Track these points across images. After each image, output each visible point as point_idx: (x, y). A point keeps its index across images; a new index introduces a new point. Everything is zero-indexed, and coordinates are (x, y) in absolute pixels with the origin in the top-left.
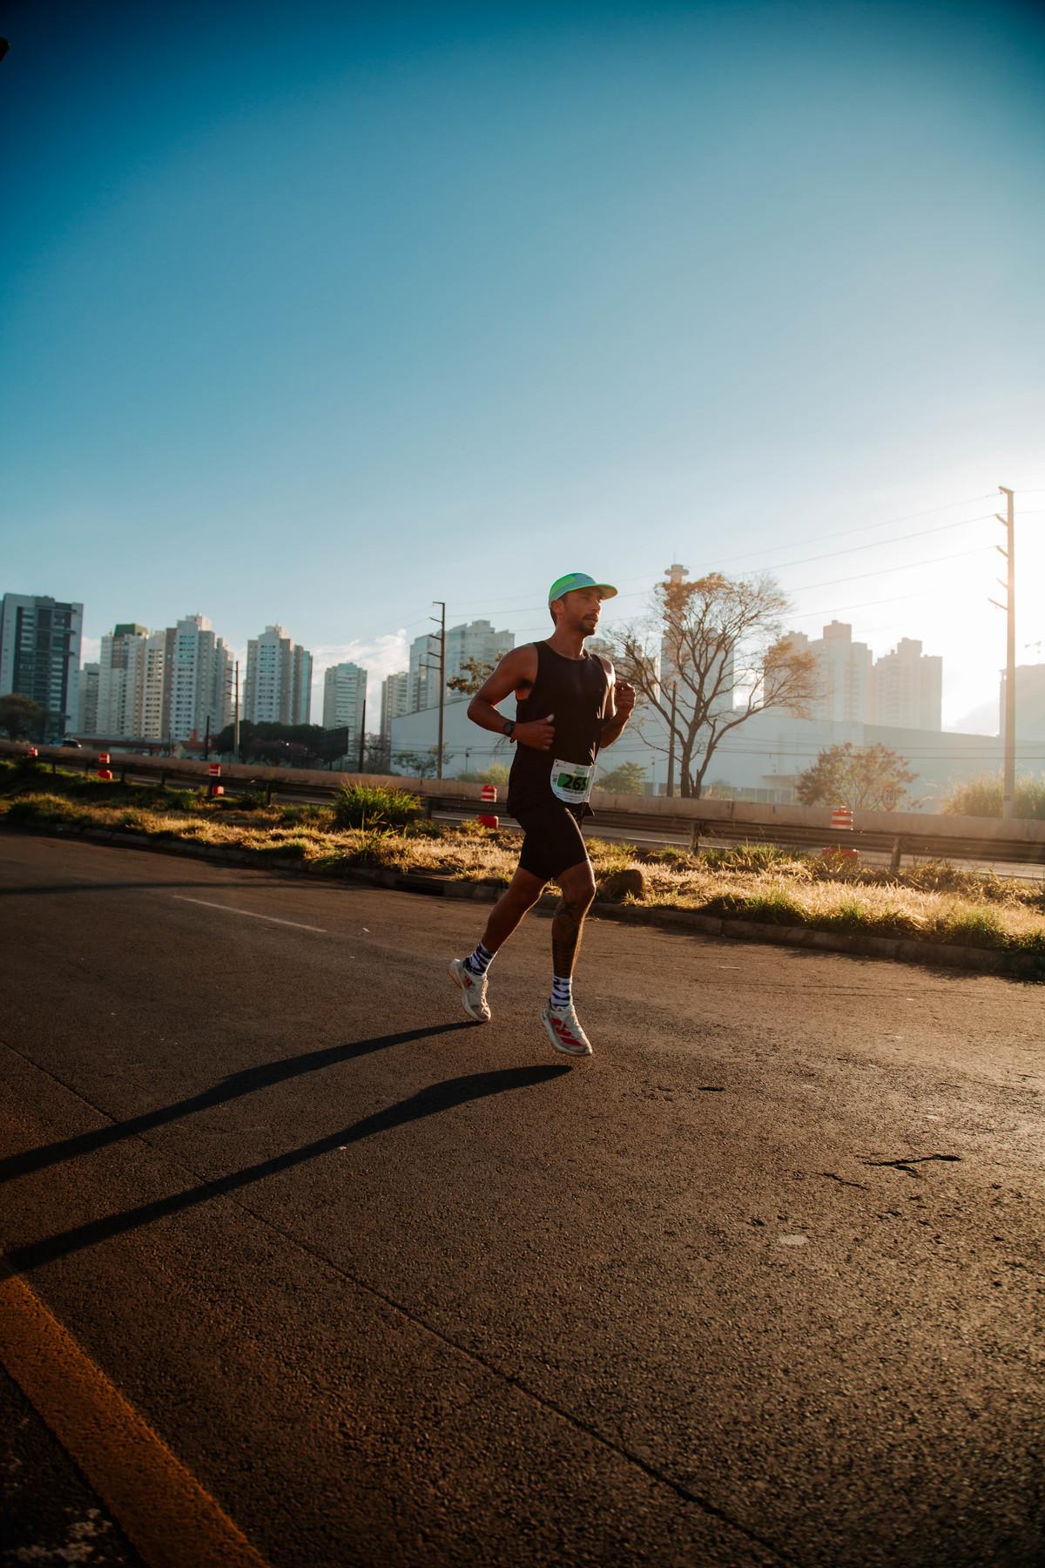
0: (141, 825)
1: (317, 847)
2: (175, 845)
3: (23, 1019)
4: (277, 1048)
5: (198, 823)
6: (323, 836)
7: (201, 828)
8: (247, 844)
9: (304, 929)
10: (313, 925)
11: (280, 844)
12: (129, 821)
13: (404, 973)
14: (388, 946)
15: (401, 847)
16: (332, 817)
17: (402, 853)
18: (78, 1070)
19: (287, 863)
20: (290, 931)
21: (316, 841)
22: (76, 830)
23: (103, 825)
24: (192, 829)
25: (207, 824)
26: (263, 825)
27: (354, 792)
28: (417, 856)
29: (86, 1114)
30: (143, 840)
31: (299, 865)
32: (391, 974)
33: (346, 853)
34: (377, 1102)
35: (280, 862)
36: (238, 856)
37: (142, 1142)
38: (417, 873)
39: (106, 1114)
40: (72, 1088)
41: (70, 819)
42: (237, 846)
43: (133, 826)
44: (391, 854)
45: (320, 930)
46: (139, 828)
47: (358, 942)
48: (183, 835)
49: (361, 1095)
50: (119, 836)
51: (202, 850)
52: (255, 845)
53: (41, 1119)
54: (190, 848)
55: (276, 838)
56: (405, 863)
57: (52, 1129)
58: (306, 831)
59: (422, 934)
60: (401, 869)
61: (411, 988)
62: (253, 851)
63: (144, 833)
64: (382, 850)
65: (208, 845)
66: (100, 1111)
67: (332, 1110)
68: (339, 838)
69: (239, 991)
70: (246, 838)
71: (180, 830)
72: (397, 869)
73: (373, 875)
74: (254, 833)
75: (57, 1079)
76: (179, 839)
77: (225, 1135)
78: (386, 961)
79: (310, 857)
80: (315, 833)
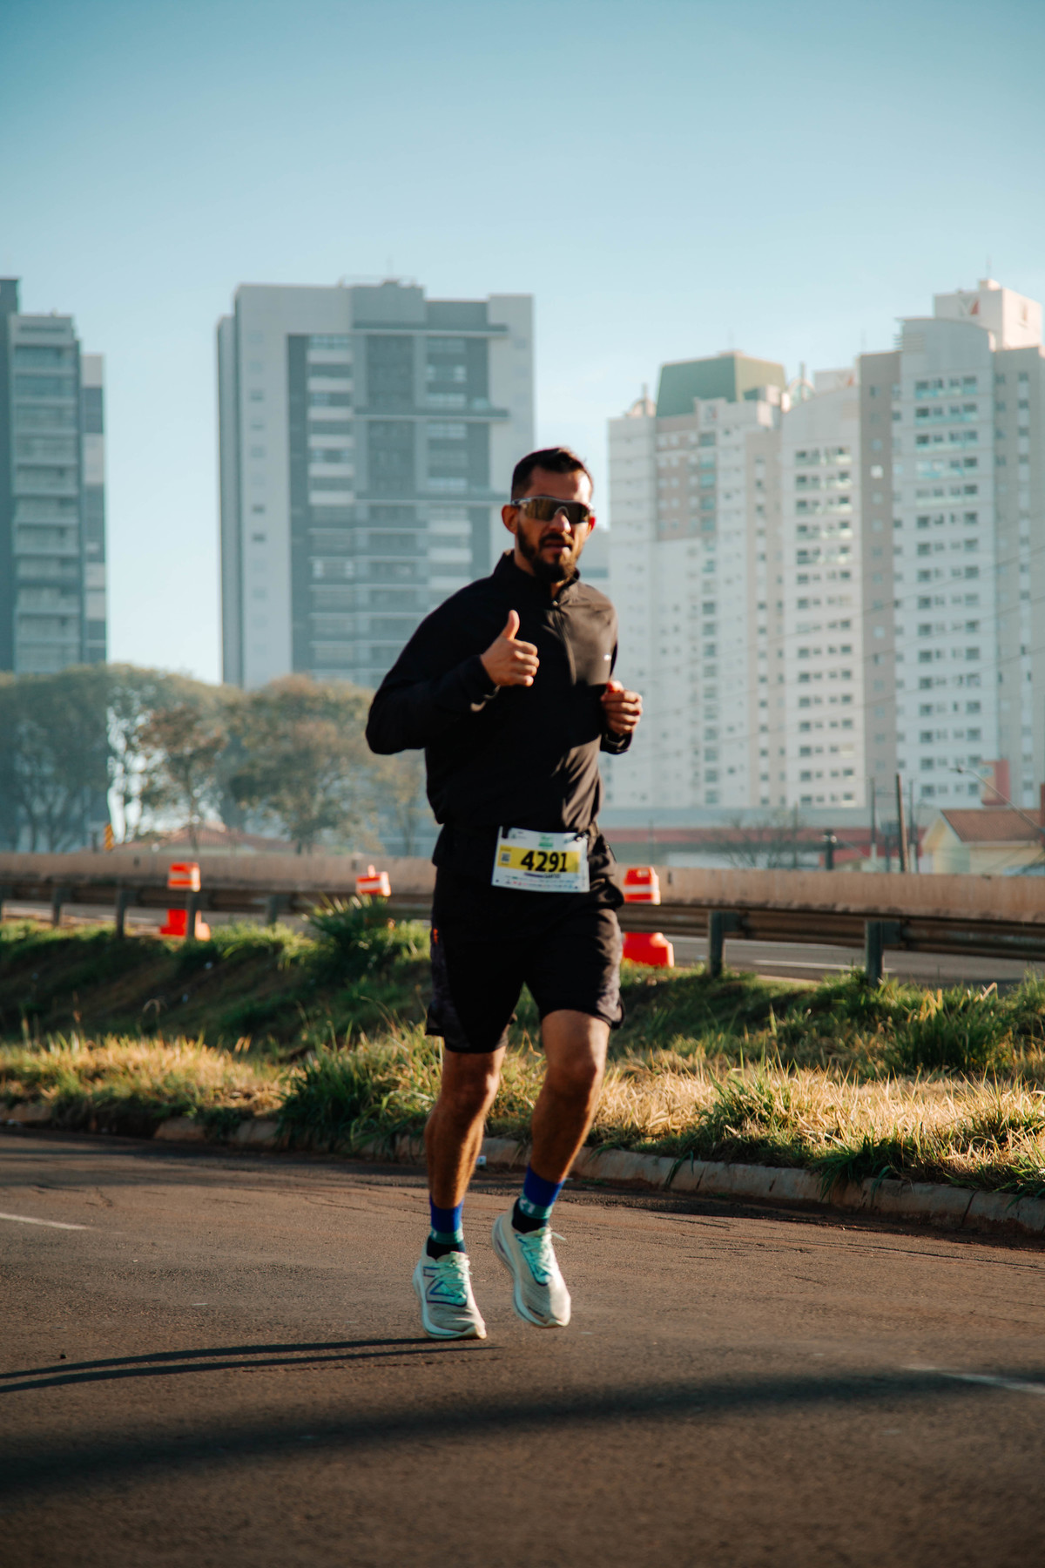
0: (783, 1123)
2: (921, 1197)
5: (1016, 1103)
7: (1032, 1126)
12: (738, 1113)
23: (639, 1133)
24: (993, 1131)
30: (795, 1183)
43: (753, 1130)
46: (782, 1137)
48: (955, 1157)
50: (698, 1171)
54: (986, 1205)
63: (796, 1157)
71: (943, 1139)
76: (936, 1173)
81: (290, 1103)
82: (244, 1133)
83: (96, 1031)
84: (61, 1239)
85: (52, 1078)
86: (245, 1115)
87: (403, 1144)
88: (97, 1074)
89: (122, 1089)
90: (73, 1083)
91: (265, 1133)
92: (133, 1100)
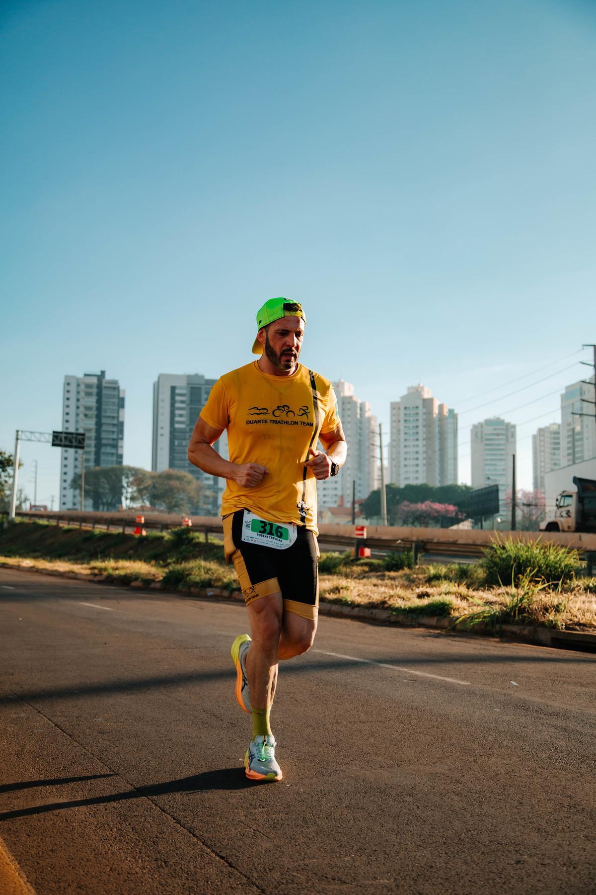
1: (464, 604)
3: (152, 763)
4: (408, 799)
5: (343, 582)
6: (471, 592)
7: (347, 588)
8: (391, 602)
9: (446, 682)
10: (456, 678)
11: (425, 602)
13: (556, 727)
14: (537, 699)
15: (556, 603)
16: (481, 573)
17: (557, 609)
18: (201, 814)
19: (433, 621)
20: (431, 684)
21: (463, 598)
22: (226, 593)
24: (337, 590)
25: (351, 583)
26: (411, 583)
27: (504, 548)
28: (575, 611)
29: (202, 856)
31: (445, 622)
32: (540, 728)
33: (497, 608)
34: (518, 862)
35: (426, 620)
36: (383, 615)
37: (255, 888)
38: (576, 630)
39: (222, 858)
40: (191, 831)
41: (220, 584)
42: (382, 605)
44: (546, 609)
45: (463, 683)
47: (505, 695)
49: (499, 854)
51: (346, 610)
52: (400, 603)
53: (156, 860)
54: (335, 608)
55: (421, 596)
56: (560, 619)
57: (166, 870)
58: (453, 587)
59: (578, 689)
60: (556, 624)
61: (562, 743)
62: (398, 610)
64: (535, 606)
65: (353, 605)
66: (218, 855)
67: (464, 867)
68: (489, 595)
69: (372, 740)
70: (391, 597)
72: (553, 626)
73: (526, 632)
74: (400, 591)
75: (178, 822)
77: (344, 887)
78: (535, 715)
79: (456, 614)
80: (463, 590)
81: (165, 578)
82: (153, 585)
83: (117, 558)
84: (106, 612)
85: (105, 569)
86: (153, 581)
87: (192, 589)
88: (117, 569)
89: (122, 572)
90: (111, 571)
91: (158, 585)
92: (125, 576)
